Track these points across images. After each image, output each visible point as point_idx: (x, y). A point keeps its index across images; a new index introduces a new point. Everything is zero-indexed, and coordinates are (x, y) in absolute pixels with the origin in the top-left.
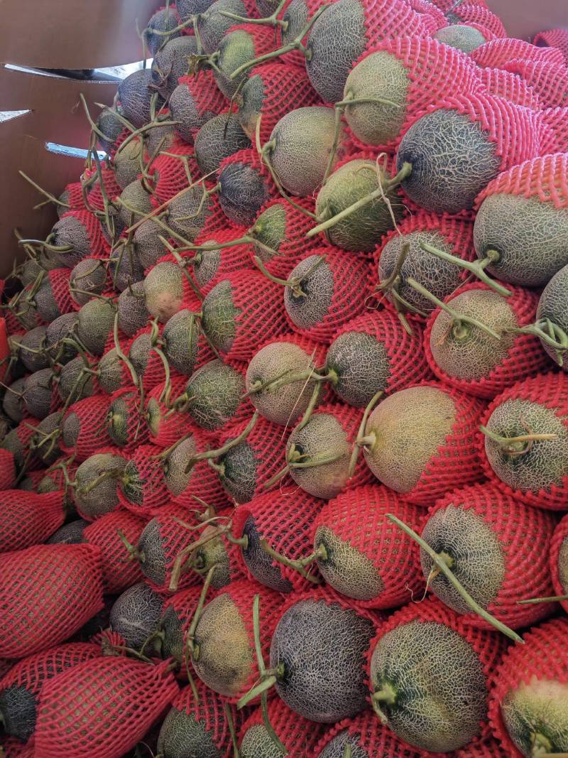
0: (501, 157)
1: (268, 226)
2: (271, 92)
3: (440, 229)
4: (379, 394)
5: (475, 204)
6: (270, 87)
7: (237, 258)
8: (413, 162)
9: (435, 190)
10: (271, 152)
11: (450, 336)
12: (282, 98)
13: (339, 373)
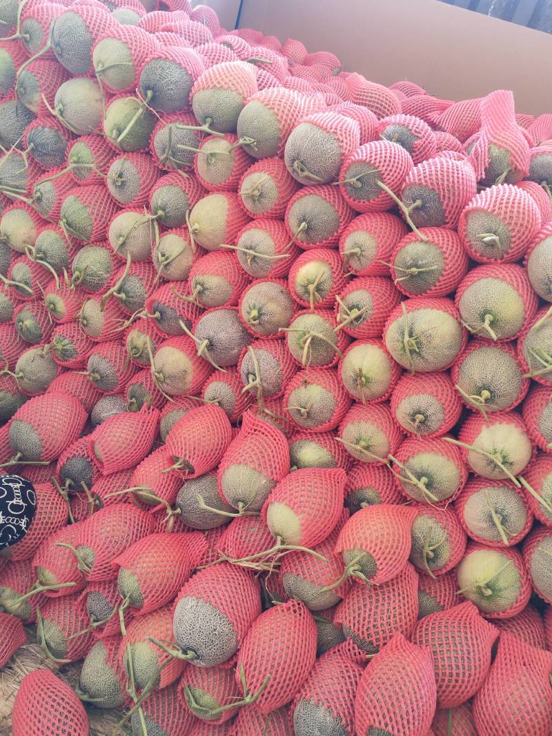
0: (191, 75)
1: (80, 155)
2: (41, 78)
3: (178, 119)
4: (188, 211)
5: (189, 102)
6: (39, 75)
7: (64, 185)
8: (152, 89)
9: (168, 100)
10: (61, 112)
11: (209, 164)
12: (49, 80)
13: (164, 210)
